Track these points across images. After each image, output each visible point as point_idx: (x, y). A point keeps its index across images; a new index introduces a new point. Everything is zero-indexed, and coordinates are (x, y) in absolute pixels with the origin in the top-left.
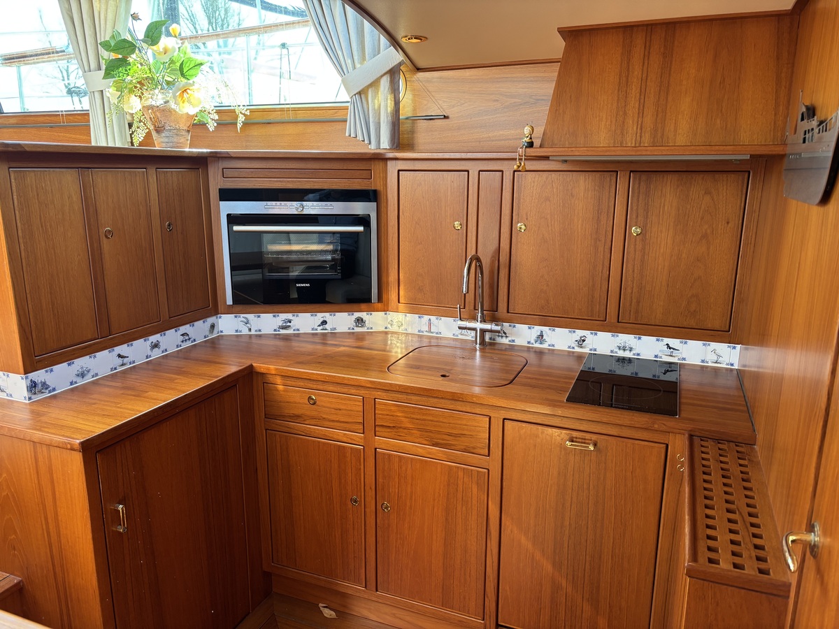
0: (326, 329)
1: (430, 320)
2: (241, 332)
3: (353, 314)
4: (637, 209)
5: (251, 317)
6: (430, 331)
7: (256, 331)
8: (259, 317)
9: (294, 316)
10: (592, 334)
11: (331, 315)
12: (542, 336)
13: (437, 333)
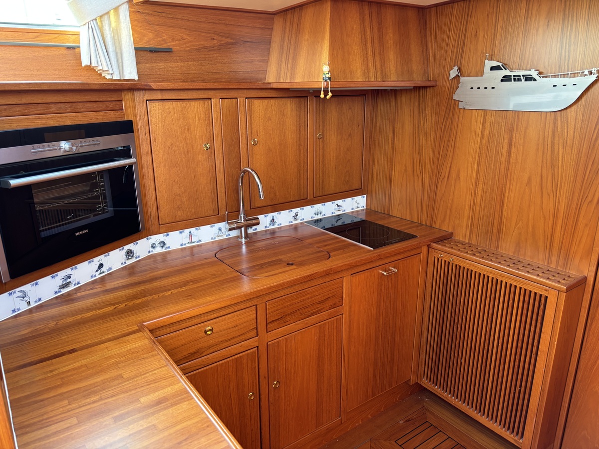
0: (103, 272)
1: (190, 232)
2: (18, 310)
3: (123, 249)
4: (319, 122)
5: (27, 288)
6: (192, 242)
7: (36, 302)
8: (36, 284)
9: (72, 269)
10: (301, 209)
11: (106, 256)
12: (274, 220)
13: (198, 242)
